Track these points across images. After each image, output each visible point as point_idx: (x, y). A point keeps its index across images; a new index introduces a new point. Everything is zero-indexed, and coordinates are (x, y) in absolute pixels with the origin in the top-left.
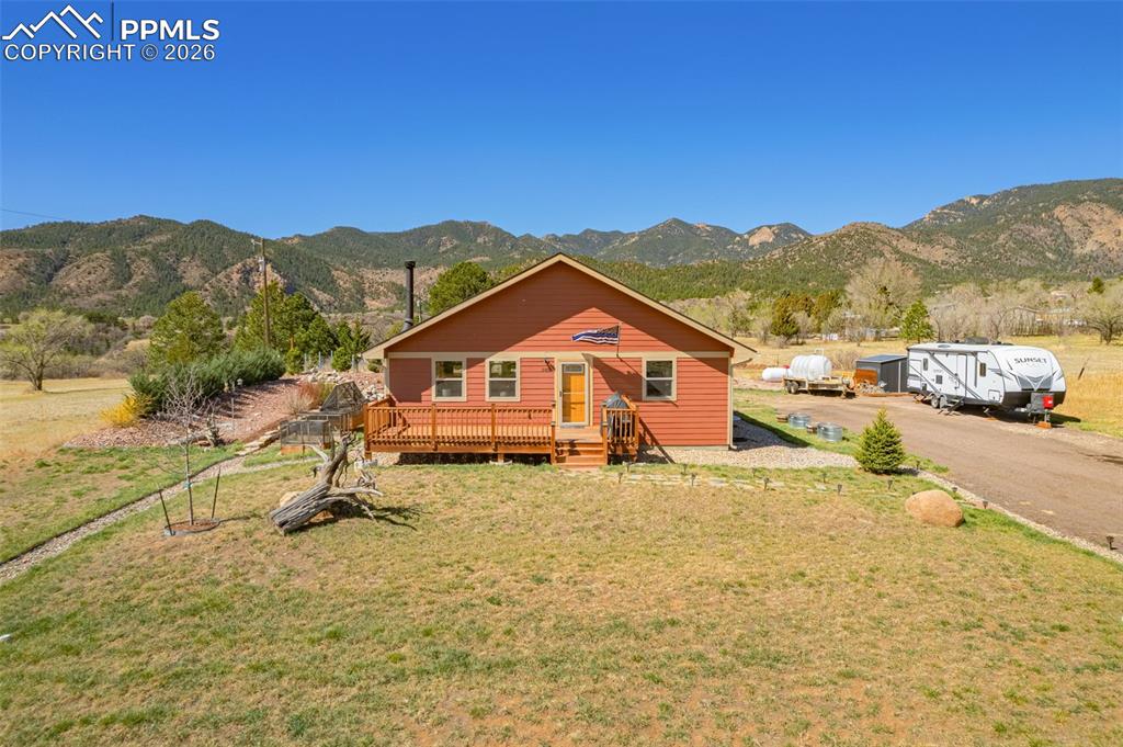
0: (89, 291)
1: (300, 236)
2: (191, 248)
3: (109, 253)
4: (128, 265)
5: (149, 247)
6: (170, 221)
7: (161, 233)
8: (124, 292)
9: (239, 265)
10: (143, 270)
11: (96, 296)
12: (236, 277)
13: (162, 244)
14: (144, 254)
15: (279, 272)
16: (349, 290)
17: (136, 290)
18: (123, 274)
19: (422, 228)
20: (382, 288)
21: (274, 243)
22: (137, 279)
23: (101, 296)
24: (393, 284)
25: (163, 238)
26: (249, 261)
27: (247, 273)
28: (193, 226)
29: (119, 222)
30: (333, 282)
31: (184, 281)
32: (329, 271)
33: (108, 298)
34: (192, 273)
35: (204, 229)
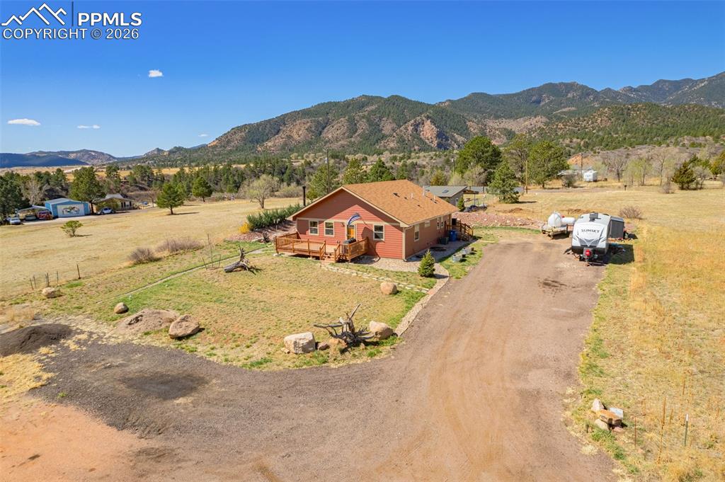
0: (337, 140)
1: (450, 100)
2: (387, 112)
3: (347, 118)
4: (356, 124)
5: (366, 113)
6: (377, 97)
7: (372, 104)
8: (353, 140)
9: (412, 121)
10: (363, 126)
11: (340, 143)
12: (410, 128)
13: (372, 111)
14: (363, 117)
15: (435, 124)
16: (476, 133)
17: (359, 138)
18: (353, 129)
19: (529, 90)
20: (497, 132)
21: (433, 106)
22: (359, 131)
23: (342, 142)
24: (505, 129)
25: (373, 107)
26: (418, 118)
27: (416, 126)
28: (389, 99)
29: (353, 100)
30: (467, 129)
31: (383, 132)
32: (465, 123)
33: (346, 143)
34: (387, 127)
35: (396, 101)
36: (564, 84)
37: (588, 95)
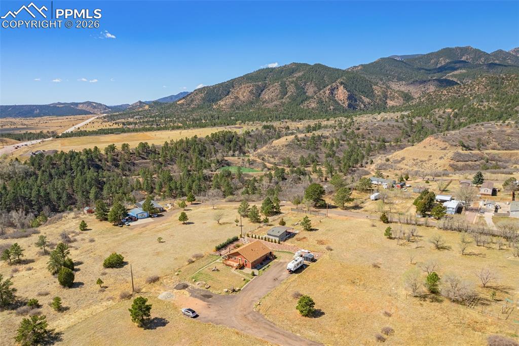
0: (272, 100)
1: (362, 65)
2: (311, 78)
3: (280, 83)
4: (286, 88)
5: (294, 79)
6: (304, 64)
7: (300, 71)
8: (284, 100)
9: (329, 87)
10: (292, 90)
11: (274, 103)
12: (328, 92)
13: (299, 77)
14: (292, 83)
15: (347, 89)
16: (380, 95)
17: (288, 99)
18: (284, 93)
20: (396, 94)
21: (344, 72)
22: (289, 94)
23: (275, 103)
24: (402, 92)
25: (300, 74)
26: (334, 84)
27: (332, 90)
28: (313, 67)
29: (285, 66)
30: (373, 91)
31: (307, 94)
32: (371, 86)
33: (278, 103)
34: (310, 90)
35: (319, 68)
36: (460, 48)
37: (480, 57)
